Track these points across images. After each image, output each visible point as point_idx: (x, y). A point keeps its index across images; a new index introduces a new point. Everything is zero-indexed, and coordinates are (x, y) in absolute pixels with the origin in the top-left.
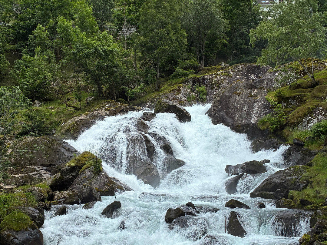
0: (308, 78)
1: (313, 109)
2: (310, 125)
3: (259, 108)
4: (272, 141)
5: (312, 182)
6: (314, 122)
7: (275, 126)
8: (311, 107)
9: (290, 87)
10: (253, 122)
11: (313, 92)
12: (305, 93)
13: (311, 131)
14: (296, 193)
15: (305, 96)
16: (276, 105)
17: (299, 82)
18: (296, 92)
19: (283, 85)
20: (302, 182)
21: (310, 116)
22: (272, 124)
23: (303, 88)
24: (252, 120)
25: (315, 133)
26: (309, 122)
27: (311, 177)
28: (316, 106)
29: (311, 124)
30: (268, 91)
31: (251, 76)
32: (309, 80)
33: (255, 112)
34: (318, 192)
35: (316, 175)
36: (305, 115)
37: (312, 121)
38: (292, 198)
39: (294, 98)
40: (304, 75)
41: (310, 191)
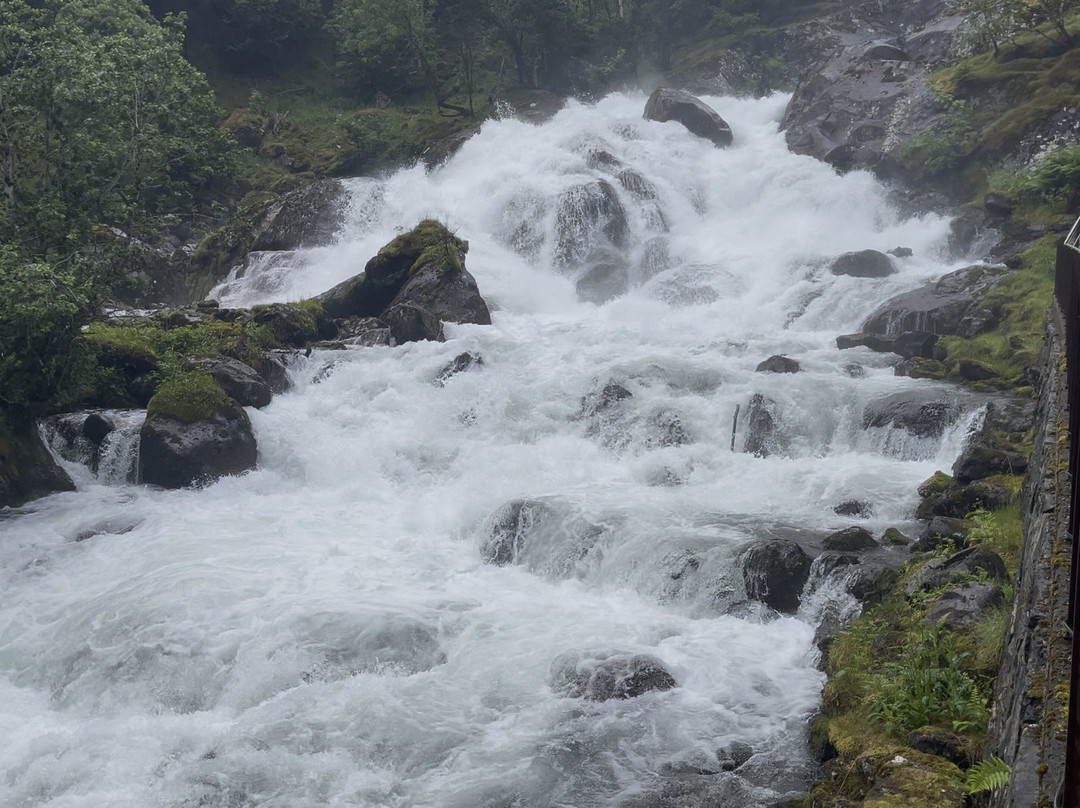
0: (1048, 29)
1: (1051, 113)
2: (1037, 156)
3: (906, 111)
4: (930, 198)
5: (1009, 312)
6: (1049, 150)
7: (941, 159)
8: (1046, 107)
9: (996, 55)
10: (887, 149)
11: (1057, 65)
12: (1035, 69)
13: (1037, 172)
14: (954, 344)
15: (1034, 77)
16: (951, 103)
17: (1021, 40)
18: (1012, 69)
19: (975, 52)
20: (980, 313)
21: (1040, 132)
22: (935, 155)
23: (1032, 56)
24: (887, 142)
25: (1046, 176)
26: (1035, 149)
27: (1011, 299)
28: (1060, 107)
29: (1042, 155)
30: (936, 67)
31: (905, 28)
32: (1048, 34)
33: (894, 121)
34: (1015, 343)
35: (1024, 294)
36: (1027, 131)
37: (1042, 147)
38: (942, 356)
39: (1001, 83)
40: (1040, 21)
41: (995, 342)
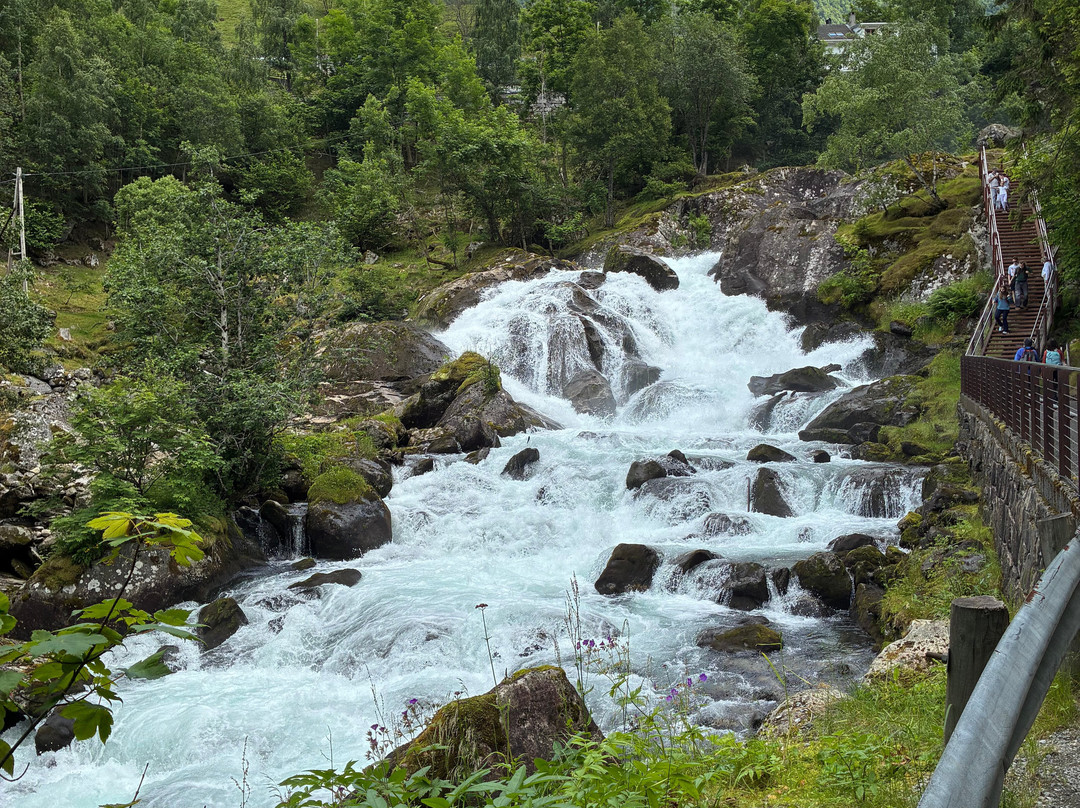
0: (925, 194)
1: (933, 259)
2: (926, 292)
3: (820, 258)
4: (847, 326)
5: (927, 408)
6: (935, 287)
7: (853, 295)
8: (930, 255)
9: (886, 214)
10: (807, 289)
11: (934, 223)
12: (917, 226)
13: (929, 304)
14: (893, 431)
15: (917, 232)
16: (857, 252)
17: (904, 203)
18: (900, 225)
19: (870, 212)
20: (908, 409)
21: (926, 274)
22: (847, 292)
23: (913, 216)
24: (807, 283)
25: (936, 308)
26: (923, 287)
27: (926, 399)
28: (940, 254)
29: (928, 292)
30: (840, 224)
31: (803, 192)
32: (925, 198)
33: (811, 267)
34: (939, 429)
35: (936, 395)
36: (916, 273)
37: (930, 285)
38: (885, 441)
39: (893, 237)
40: (916, 188)
41: (922, 427)
